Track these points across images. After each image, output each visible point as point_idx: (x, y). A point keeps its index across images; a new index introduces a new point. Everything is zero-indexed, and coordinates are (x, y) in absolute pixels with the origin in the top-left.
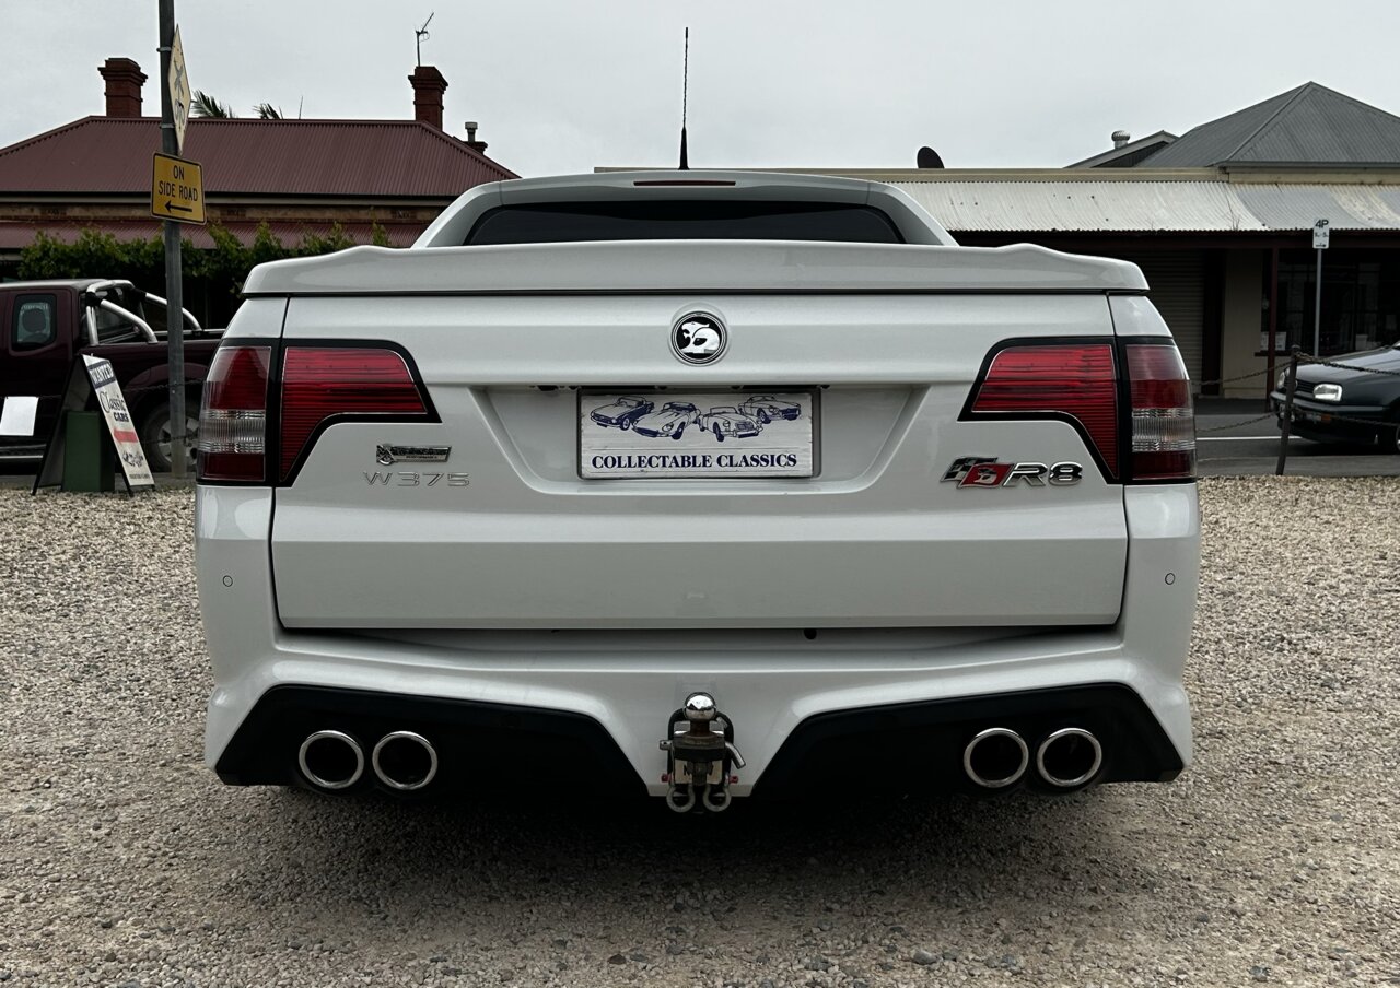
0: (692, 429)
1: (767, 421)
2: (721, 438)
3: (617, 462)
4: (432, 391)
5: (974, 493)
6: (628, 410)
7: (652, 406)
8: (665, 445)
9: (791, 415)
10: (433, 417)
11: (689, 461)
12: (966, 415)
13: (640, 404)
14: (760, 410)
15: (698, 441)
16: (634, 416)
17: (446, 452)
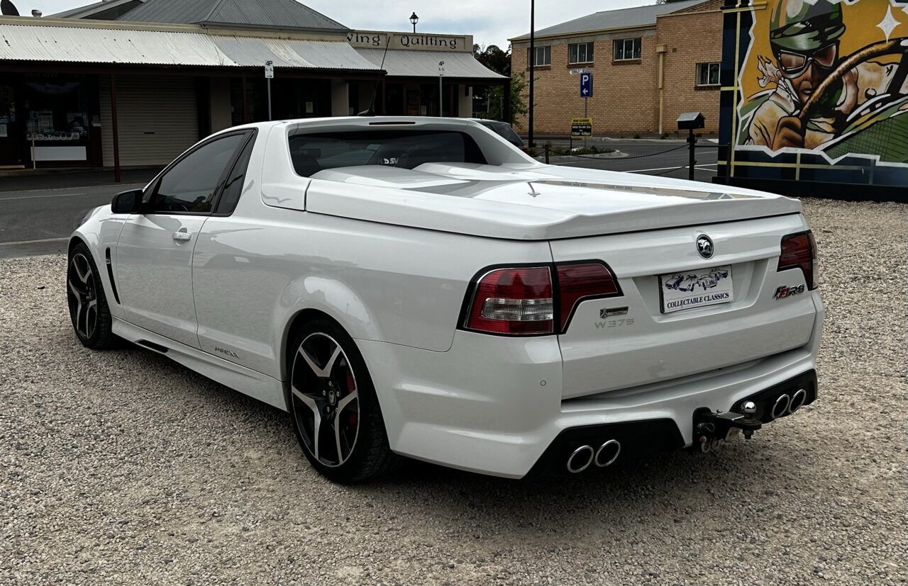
0: (697, 286)
1: (718, 279)
2: (705, 289)
3: (674, 304)
4: (619, 282)
5: (781, 300)
6: (676, 280)
7: (683, 277)
8: (689, 295)
9: (725, 275)
10: (621, 294)
11: (696, 301)
12: (779, 270)
13: (679, 277)
14: (716, 275)
15: (699, 292)
16: (678, 283)
17: (626, 309)
